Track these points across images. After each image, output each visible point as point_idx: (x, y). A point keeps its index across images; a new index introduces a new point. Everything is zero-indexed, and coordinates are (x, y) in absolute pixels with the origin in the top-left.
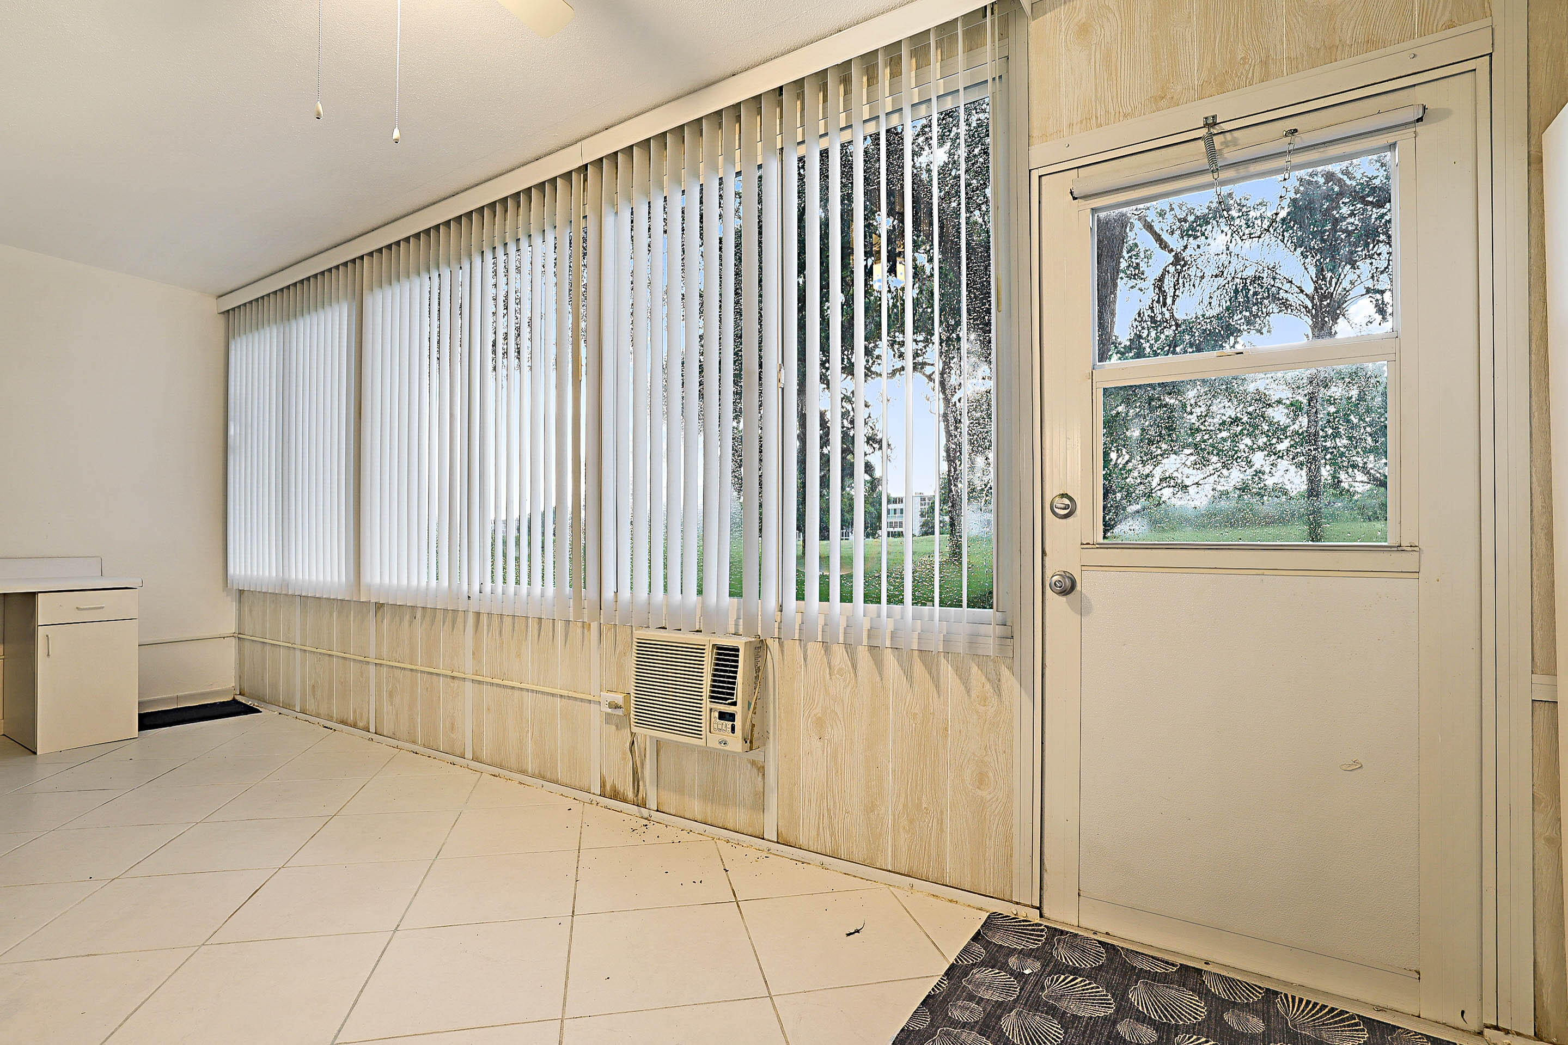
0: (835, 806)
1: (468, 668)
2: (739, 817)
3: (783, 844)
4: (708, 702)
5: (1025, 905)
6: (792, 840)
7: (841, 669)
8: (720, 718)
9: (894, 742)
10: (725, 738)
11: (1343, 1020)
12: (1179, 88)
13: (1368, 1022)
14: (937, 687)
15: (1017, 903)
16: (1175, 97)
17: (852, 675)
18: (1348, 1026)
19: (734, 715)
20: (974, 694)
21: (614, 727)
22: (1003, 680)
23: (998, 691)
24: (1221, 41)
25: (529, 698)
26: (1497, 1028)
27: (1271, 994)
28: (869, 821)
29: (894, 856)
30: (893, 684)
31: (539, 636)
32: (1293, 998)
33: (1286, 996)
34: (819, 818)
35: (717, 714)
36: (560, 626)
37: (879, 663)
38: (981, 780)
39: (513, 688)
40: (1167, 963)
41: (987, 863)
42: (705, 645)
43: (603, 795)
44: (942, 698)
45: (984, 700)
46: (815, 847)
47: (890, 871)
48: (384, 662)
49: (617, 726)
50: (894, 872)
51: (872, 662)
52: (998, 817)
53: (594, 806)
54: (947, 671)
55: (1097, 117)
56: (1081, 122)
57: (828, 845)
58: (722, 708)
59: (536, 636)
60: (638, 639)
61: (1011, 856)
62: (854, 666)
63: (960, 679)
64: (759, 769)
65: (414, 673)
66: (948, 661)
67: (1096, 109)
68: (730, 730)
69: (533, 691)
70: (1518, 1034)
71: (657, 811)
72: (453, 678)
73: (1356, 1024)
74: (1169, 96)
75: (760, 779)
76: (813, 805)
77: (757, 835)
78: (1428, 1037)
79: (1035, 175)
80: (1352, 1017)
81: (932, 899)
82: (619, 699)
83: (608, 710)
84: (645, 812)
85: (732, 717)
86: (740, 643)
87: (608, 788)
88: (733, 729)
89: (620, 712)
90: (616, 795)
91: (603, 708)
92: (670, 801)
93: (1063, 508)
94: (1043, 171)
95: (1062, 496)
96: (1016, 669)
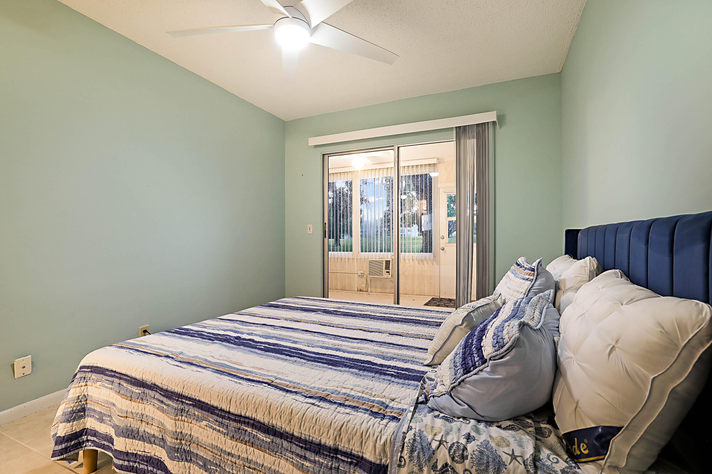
2: (388, 291)
4: (384, 270)
15: (436, 296)
20: (429, 266)
21: (360, 278)
23: (433, 265)
36: (347, 260)
37: (414, 262)
38: (431, 279)
41: (432, 291)
42: (383, 261)
43: (358, 291)
44: (424, 267)
45: (431, 266)
46: (403, 293)
47: (416, 295)
53: (356, 293)
54: (425, 263)
55: (447, 181)
56: (445, 181)
57: (405, 292)
59: (340, 262)
60: (369, 261)
62: (410, 263)
63: (427, 264)
64: (392, 282)
66: (425, 261)
69: (340, 273)
71: (371, 292)
77: (392, 293)
82: (363, 272)
83: (360, 274)
84: (368, 293)
85: (389, 272)
86: (391, 260)
87: (359, 289)
88: (389, 274)
89: (363, 274)
90: (361, 291)
91: (359, 274)
92: (374, 290)
93: (442, 238)
94: (440, 188)
95: (442, 236)
96: (436, 262)
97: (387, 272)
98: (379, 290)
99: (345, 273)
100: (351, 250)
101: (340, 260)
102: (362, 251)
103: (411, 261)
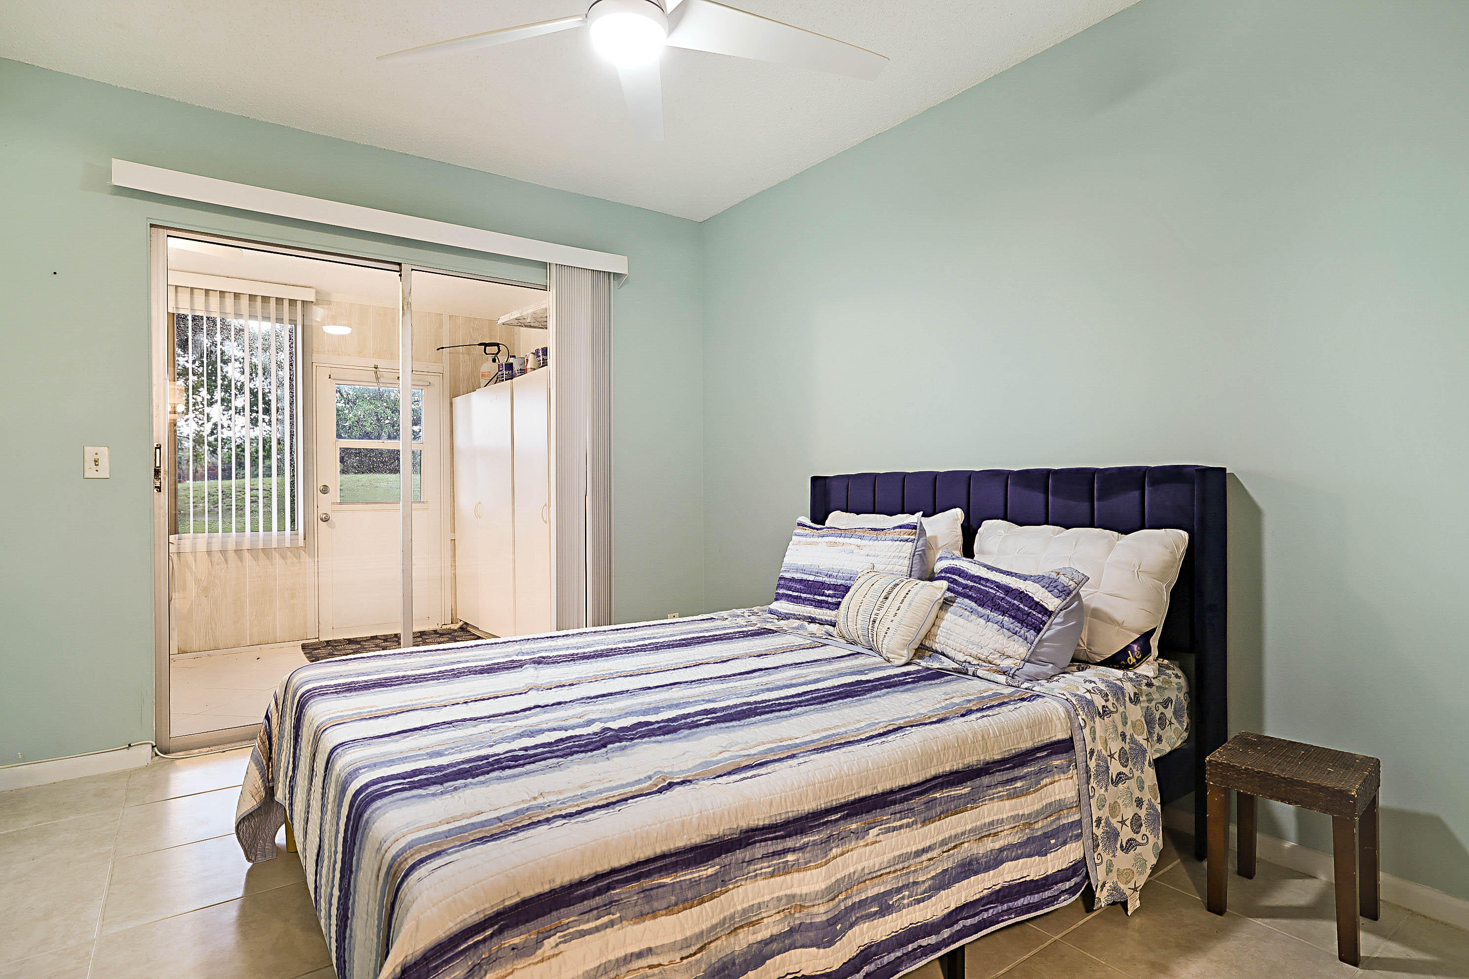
3: (182, 653)
5: (313, 638)
6: (188, 649)
12: (366, 352)
13: (420, 632)
14: (271, 562)
15: (309, 639)
16: (365, 354)
17: (225, 565)
20: (288, 563)
22: (301, 555)
23: (299, 559)
29: (251, 639)
30: (248, 566)
37: (240, 557)
38: (293, 596)
41: (295, 628)
44: (273, 566)
45: (293, 564)
47: (249, 646)
50: (251, 645)
51: (236, 558)
52: (300, 609)
54: (276, 556)
56: (333, 351)
61: (306, 622)
63: (282, 558)
66: (276, 551)
74: (363, 354)
79: (314, 365)
81: (272, 649)
93: (325, 490)
94: (317, 364)
95: (324, 486)
96: (307, 550)
103: (231, 555)
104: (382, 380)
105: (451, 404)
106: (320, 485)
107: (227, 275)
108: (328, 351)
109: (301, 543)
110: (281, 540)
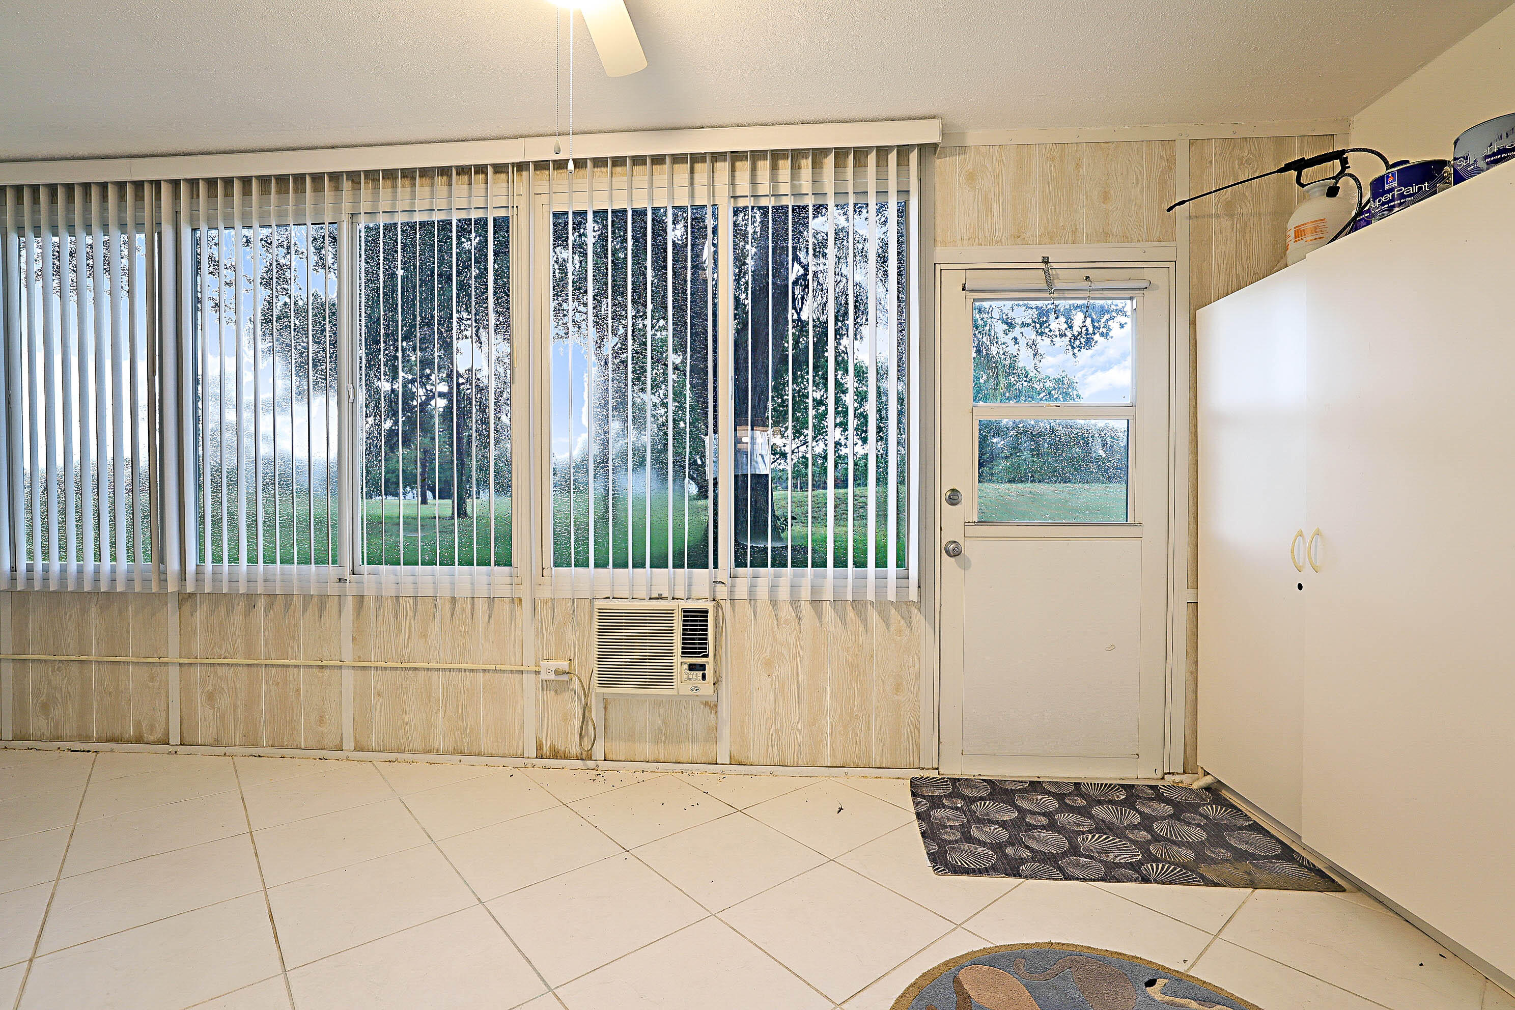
0: (782, 726)
1: (348, 654)
2: (694, 750)
3: (736, 764)
4: (680, 657)
5: (928, 769)
6: (743, 759)
7: (787, 620)
8: (690, 669)
9: (832, 671)
10: (698, 685)
11: (1112, 789)
12: (1028, 234)
13: (1122, 786)
14: (865, 626)
15: (923, 769)
16: (1026, 238)
17: (797, 624)
18: (1116, 790)
19: (705, 665)
20: (892, 628)
21: (553, 693)
22: (913, 617)
23: (910, 624)
24: (1051, 210)
25: (439, 679)
26: (1169, 773)
27: (1077, 785)
28: (811, 731)
29: (831, 755)
30: (831, 628)
31: (452, 615)
32: (1087, 784)
33: (1084, 783)
34: (768, 738)
35: (687, 667)
36: (481, 606)
37: (819, 614)
38: (898, 688)
39: (416, 669)
40: (1022, 782)
41: (902, 746)
42: (673, 610)
43: (540, 756)
44: (869, 634)
45: (899, 632)
46: (765, 760)
47: (828, 767)
48: (198, 660)
49: (556, 691)
50: (832, 767)
51: (813, 613)
52: (909, 713)
53: (530, 769)
54: (873, 616)
55: (979, 239)
56: (969, 239)
57: (777, 757)
58: (691, 661)
59: (449, 615)
60: (599, 609)
61: (919, 738)
62: (798, 617)
63: (883, 619)
64: (711, 708)
65: (254, 669)
66: (873, 607)
67: (978, 234)
68: (701, 678)
69: (444, 670)
70: (1177, 773)
71: (605, 760)
72: (322, 667)
73: (1118, 789)
74: (1022, 237)
75: (713, 715)
76: (763, 728)
77: (711, 762)
78: (1147, 786)
79: (938, 267)
80: (1115, 786)
81: (863, 779)
82: (564, 665)
83: (552, 676)
84: (590, 764)
85: (702, 667)
86: (709, 606)
87: (546, 749)
88: (704, 677)
89: (565, 678)
90: (555, 754)
91: (544, 676)
92: (620, 749)
93: (954, 498)
94: (943, 266)
95: (953, 490)
96: (923, 609)
97: (692, 667)
98: (647, 750)
99: (472, 670)
100: (505, 560)
101: (448, 606)
102: (561, 561)
103: (806, 608)
104: (1058, 285)
105: (1193, 323)
106: (946, 488)
107: (802, 119)
108: (962, 239)
109: (913, 595)
110: (881, 588)
